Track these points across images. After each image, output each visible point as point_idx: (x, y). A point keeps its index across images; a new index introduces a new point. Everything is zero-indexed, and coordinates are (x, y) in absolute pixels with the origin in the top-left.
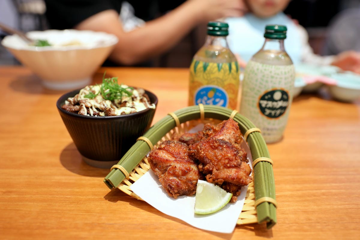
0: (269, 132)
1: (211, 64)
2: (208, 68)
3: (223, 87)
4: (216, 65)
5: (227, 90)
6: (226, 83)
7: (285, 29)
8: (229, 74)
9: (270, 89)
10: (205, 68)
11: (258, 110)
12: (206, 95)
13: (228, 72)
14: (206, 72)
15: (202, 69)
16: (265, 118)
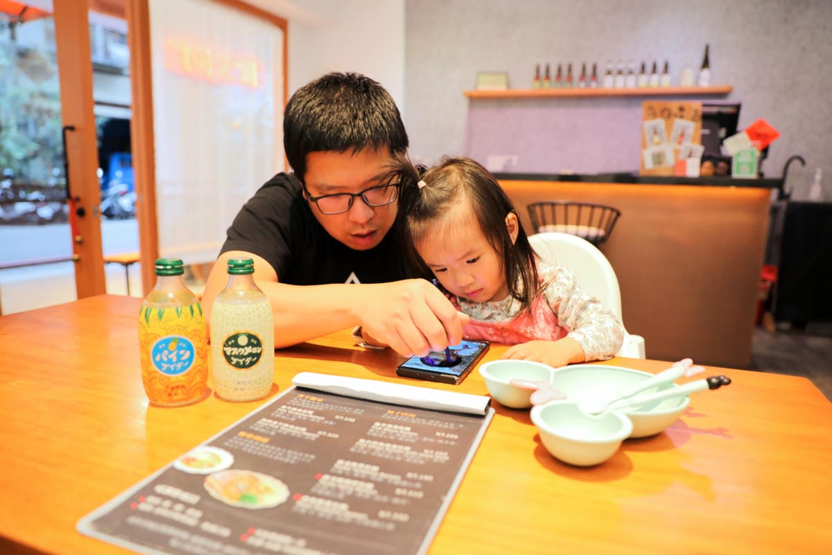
0: (241, 386)
1: (167, 310)
2: (165, 315)
3: (187, 336)
4: (174, 310)
5: (191, 338)
6: (190, 329)
7: (251, 262)
8: (192, 318)
9: (232, 333)
10: (160, 315)
11: (224, 359)
12: (166, 348)
13: (190, 315)
14: (163, 320)
15: (157, 317)
16: (233, 368)
